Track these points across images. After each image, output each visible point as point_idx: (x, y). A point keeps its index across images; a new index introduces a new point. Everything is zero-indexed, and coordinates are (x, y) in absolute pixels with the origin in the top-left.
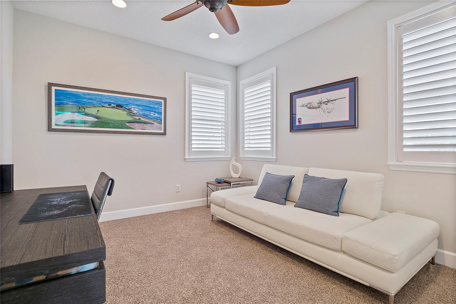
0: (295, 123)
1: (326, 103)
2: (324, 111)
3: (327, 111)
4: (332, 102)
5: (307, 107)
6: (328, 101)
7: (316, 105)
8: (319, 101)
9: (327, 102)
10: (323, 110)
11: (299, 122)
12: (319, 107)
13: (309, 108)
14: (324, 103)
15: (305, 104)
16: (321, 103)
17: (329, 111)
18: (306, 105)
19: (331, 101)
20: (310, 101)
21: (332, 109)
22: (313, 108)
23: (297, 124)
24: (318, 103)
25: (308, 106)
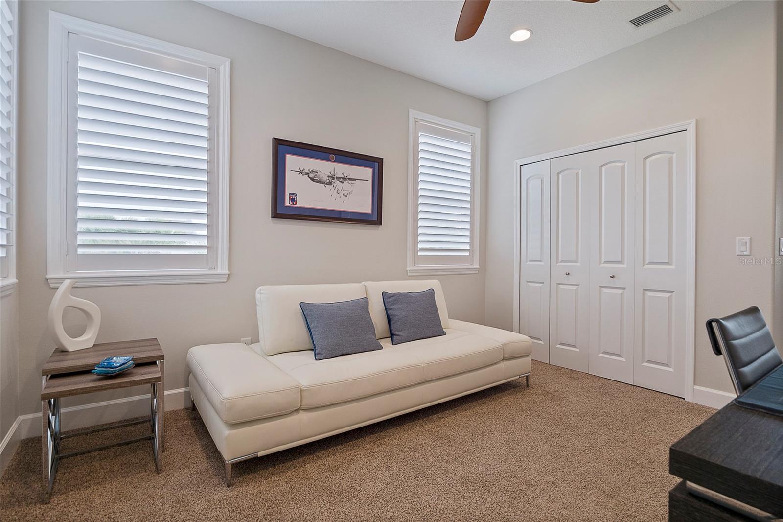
0: (284, 202)
1: (342, 180)
2: (339, 192)
3: (342, 193)
4: (350, 182)
5: (308, 176)
6: (345, 179)
7: (325, 178)
8: (330, 173)
9: (343, 178)
10: (336, 189)
11: (293, 200)
12: (330, 183)
13: (312, 179)
14: (338, 178)
15: (304, 170)
16: (333, 178)
17: (346, 193)
18: (307, 174)
19: (348, 179)
20: (315, 169)
21: (349, 192)
22: (319, 182)
23: (287, 203)
24: (328, 176)
25: (311, 175)
